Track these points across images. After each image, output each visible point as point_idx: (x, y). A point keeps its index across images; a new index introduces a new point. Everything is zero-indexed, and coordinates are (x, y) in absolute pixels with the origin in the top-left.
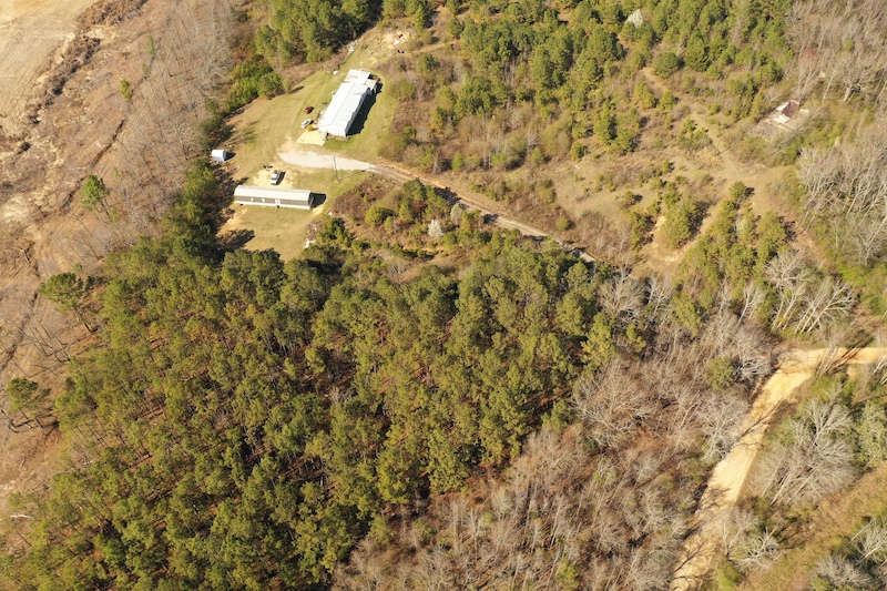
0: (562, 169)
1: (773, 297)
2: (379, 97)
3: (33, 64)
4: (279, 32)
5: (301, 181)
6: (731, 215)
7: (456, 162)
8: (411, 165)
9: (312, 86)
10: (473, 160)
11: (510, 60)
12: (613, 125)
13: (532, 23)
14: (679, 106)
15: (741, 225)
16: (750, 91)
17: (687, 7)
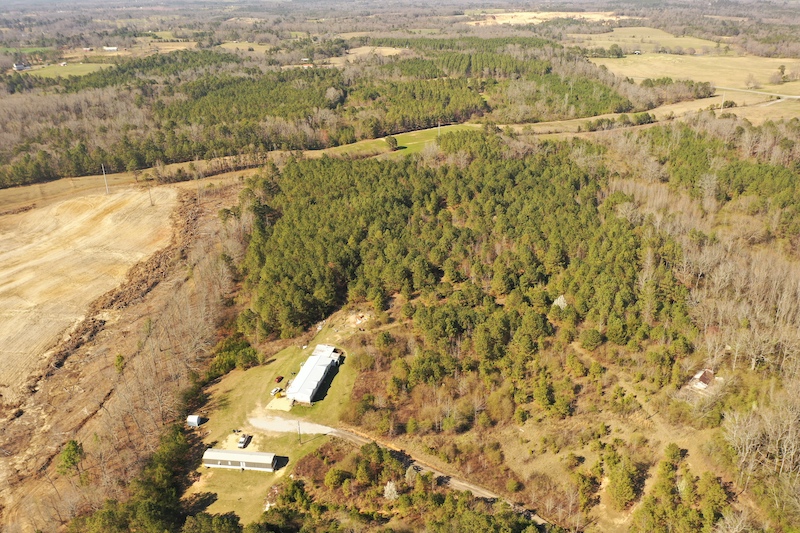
0: (508, 432)
2: (341, 368)
3: (44, 342)
4: (259, 315)
7: (410, 426)
8: (369, 429)
9: (284, 358)
10: (425, 424)
11: (456, 337)
12: (550, 391)
13: (473, 306)
14: (607, 375)
15: (682, 486)
16: (667, 362)
17: (602, 293)
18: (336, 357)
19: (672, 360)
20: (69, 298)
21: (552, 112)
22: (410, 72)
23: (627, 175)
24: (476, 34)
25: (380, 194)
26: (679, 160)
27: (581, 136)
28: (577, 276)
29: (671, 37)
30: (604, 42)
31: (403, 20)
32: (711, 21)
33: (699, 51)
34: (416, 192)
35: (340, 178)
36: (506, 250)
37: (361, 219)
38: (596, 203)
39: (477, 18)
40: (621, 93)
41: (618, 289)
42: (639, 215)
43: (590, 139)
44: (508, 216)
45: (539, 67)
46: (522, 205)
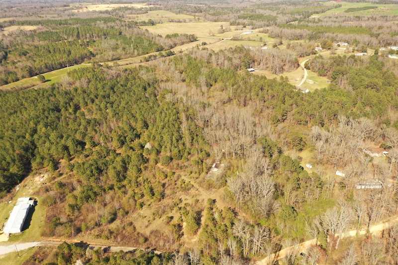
0: (135, 215)
1: (240, 242)
6: (211, 213)
7: (83, 227)
8: (60, 236)
10: (92, 224)
11: (99, 175)
12: (152, 190)
13: (105, 157)
14: (176, 175)
15: (216, 216)
16: (200, 163)
17: (166, 138)
18: (32, 202)
19: (202, 162)
21: (126, 54)
22: (45, 39)
23: (167, 81)
24: (79, 17)
25: (40, 106)
26: (188, 71)
27: (143, 64)
28: (153, 131)
29: (174, 15)
30: (144, 18)
31: (35, 10)
32: (190, 7)
33: (187, 20)
34: (62, 103)
36: (117, 126)
37: (31, 123)
38: (155, 96)
39: (77, 8)
40: (157, 42)
41: (173, 135)
42: (176, 98)
43: (147, 65)
44: (114, 108)
45: (115, 32)
46: (120, 102)
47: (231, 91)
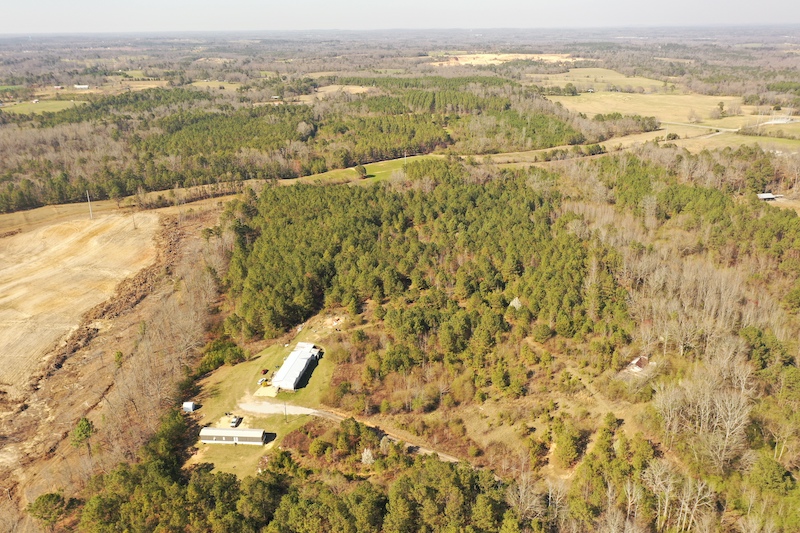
0: (469, 410)
1: (651, 500)
2: (320, 361)
3: (42, 347)
4: (243, 319)
5: (255, 424)
6: (608, 439)
7: (383, 407)
8: (347, 410)
9: (268, 355)
10: (396, 405)
11: (423, 333)
12: (506, 378)
13: (439, 309)
14: (555, 363)
15: (617, 446)
16: (608, 350)
17: (551, 295)
18: (315, 352)
19: (612, 349)
20: (63, 310)
21: (511, 144)
22: (377, 108)
23: (579, 198)
24: (440, 74)
25: (352, 213)
26: (625, 185)
27: (538, 165)
28: (530, 282)
29: (623, 77)
30: (560, 81)
31: (369, 61)
32: (660, 63)
33: (647, 90)
34: (385, 213)
35: (314, 201)
36: (467, 261)
37: (335, 236)
38: (549, 222)
39: (441, 59)
40: (574, 127)
41: (566, 292)
42: (587, 231)
43: (546, 168)
44: (469, 232)
45: (498, 104)
46: (482, 224)
47: (707, 231)
